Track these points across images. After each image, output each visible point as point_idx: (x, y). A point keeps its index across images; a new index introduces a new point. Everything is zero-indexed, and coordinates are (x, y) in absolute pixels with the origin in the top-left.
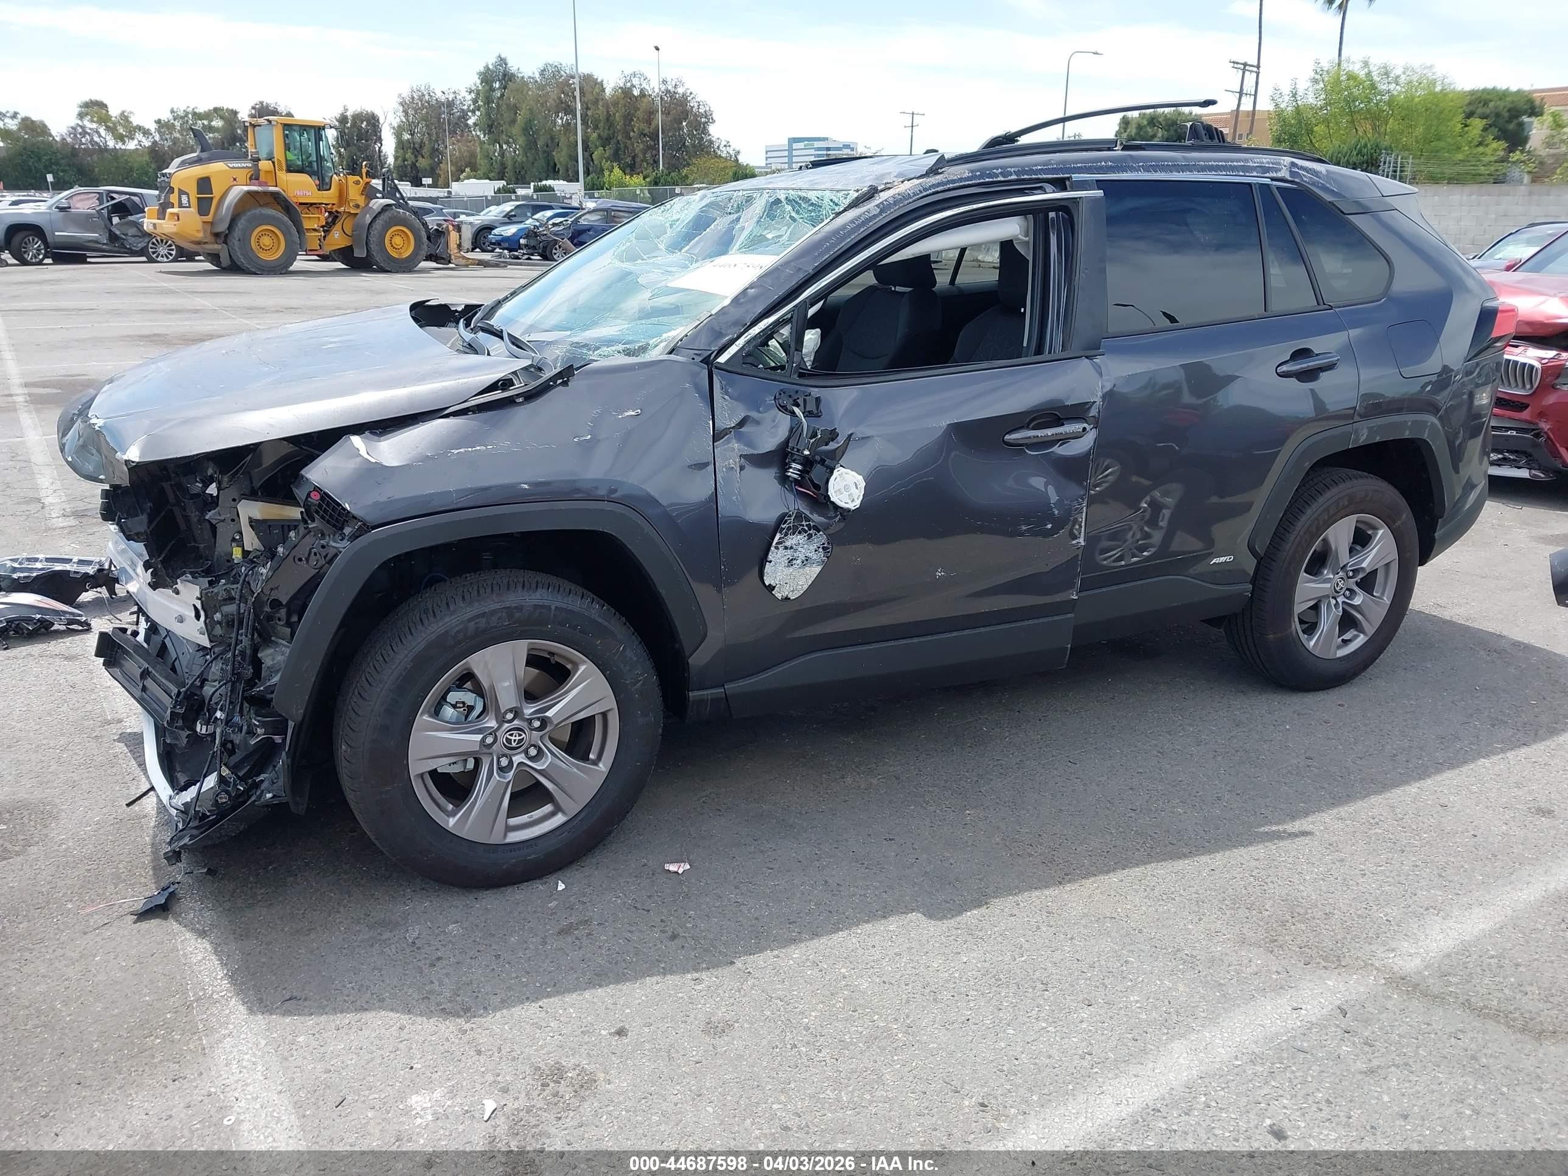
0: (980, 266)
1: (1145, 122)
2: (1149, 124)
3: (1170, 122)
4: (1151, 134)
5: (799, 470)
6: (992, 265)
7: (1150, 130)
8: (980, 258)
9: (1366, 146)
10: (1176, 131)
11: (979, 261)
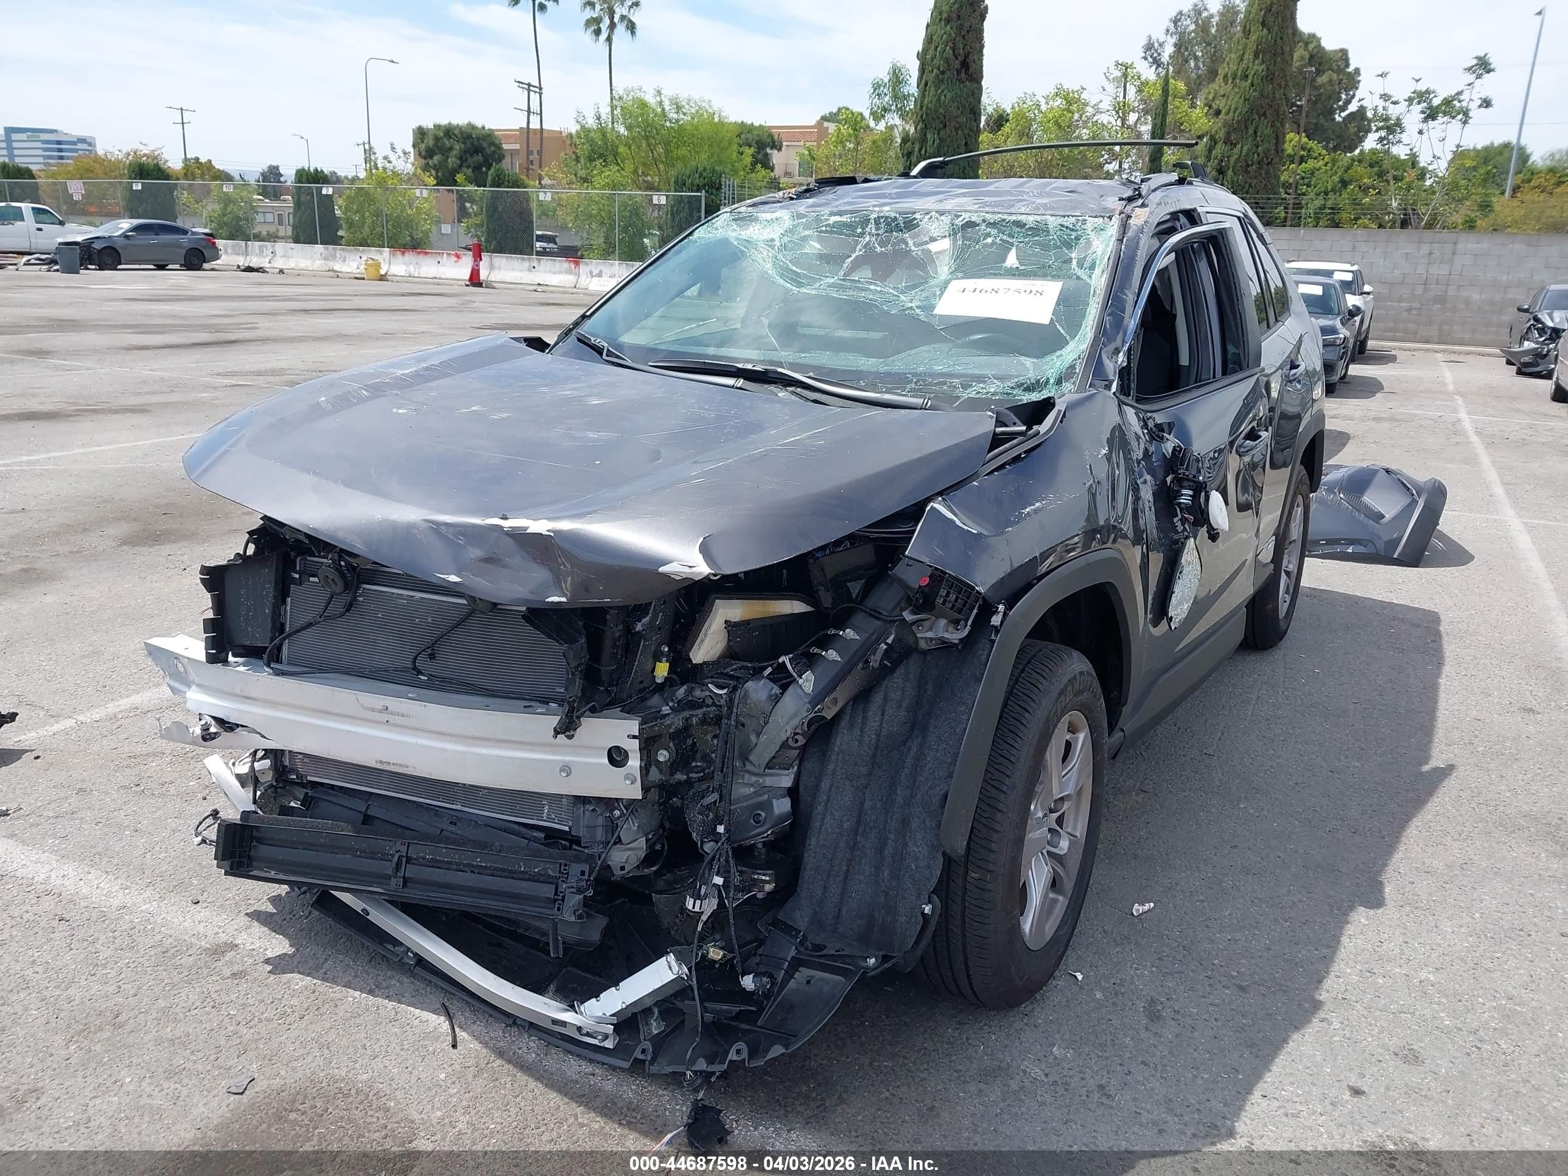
0: (338, 277)
1: (442, 134)
2: (445, 135)
3: (465, 135)
4: (448, 146)
5: (1190, 496)
6: (352, 276)
7: (447, 142)
8: (336, 268)
9: (705, 170)
10: (472, 144)
11: (336, 271)
